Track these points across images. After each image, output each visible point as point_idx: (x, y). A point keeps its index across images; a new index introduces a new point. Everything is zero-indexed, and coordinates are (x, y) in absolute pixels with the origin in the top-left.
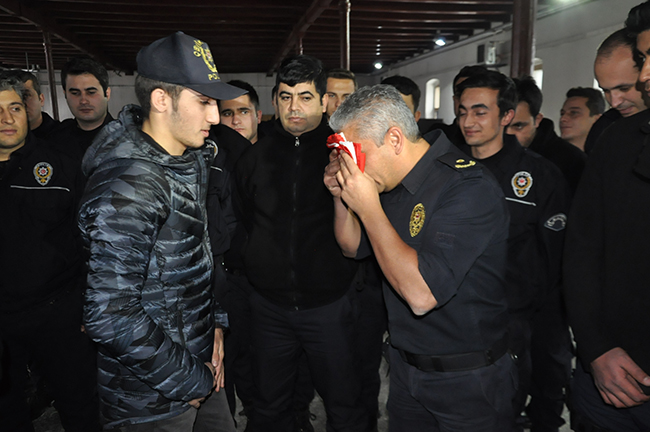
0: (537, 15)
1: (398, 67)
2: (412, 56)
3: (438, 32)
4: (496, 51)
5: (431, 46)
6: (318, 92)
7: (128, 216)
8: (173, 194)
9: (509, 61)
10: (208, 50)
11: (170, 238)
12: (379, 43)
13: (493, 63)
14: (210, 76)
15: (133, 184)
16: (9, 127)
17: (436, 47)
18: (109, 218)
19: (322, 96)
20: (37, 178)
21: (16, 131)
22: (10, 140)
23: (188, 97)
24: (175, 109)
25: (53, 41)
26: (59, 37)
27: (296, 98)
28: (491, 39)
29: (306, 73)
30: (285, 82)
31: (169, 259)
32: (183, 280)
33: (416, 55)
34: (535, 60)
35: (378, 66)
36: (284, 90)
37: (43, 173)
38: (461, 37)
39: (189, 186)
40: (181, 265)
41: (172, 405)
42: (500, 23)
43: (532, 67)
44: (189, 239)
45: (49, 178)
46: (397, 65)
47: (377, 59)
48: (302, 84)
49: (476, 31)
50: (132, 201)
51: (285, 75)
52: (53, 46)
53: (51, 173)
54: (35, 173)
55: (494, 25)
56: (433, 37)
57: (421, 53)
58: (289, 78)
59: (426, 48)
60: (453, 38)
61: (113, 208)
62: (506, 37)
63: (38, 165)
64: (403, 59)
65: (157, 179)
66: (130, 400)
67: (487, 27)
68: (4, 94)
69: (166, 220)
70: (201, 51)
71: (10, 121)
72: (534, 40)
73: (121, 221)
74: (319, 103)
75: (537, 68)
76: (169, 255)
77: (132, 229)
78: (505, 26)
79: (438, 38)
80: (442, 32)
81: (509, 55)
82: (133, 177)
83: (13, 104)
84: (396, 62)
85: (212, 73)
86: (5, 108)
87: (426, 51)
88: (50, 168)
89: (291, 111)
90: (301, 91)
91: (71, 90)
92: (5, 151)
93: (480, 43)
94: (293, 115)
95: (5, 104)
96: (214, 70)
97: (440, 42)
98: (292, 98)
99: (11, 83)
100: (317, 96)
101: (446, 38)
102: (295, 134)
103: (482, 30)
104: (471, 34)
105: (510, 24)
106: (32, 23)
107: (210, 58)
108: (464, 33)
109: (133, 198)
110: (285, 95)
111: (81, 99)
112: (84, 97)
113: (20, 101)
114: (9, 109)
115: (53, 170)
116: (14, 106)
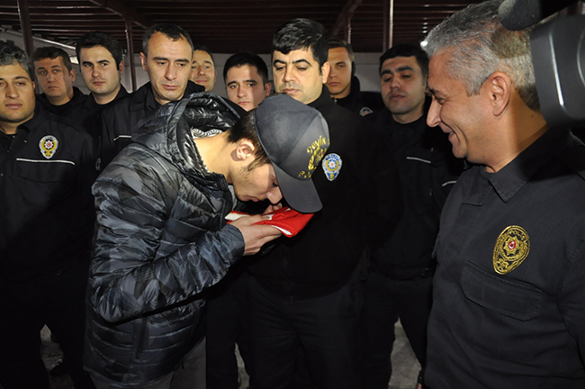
6: (315, 60)
12: (425, 21)
16: (12, 102)
19: (321, 65)
20: (43, 151)
21: (21, 105)
22: (17, 114)
25: (133, 28)
26: (139, 24)
27: (290, 67)
29: (303, 38)
30: (279, 49)
36: (278, 58)
37: (49, 146)
45: (54, 151)
48: (297, 51)
51: (279, 42)
52: (134, 33)
53: (56, 147)
54: (41, 146)
58: (283, 44)
63: (44, 138)
68: (8, 68)
71: (14, 96)
74: (318, 72)
83: (18, 78)
86: (10, 82)
88: (56, 141)
89: (285, 81)
90: (295, 60)
92: (12, 125)
94: (287, 87)
95: (10, 78)
98: (286, 67)
100: (315, 65)
106: (116, 13)
110: (279, 64)
111: (94, 72)
112: (96, 69)
113: (26, 75)
114: (14, 83)
115: (59, 144)
116: (19, 80)
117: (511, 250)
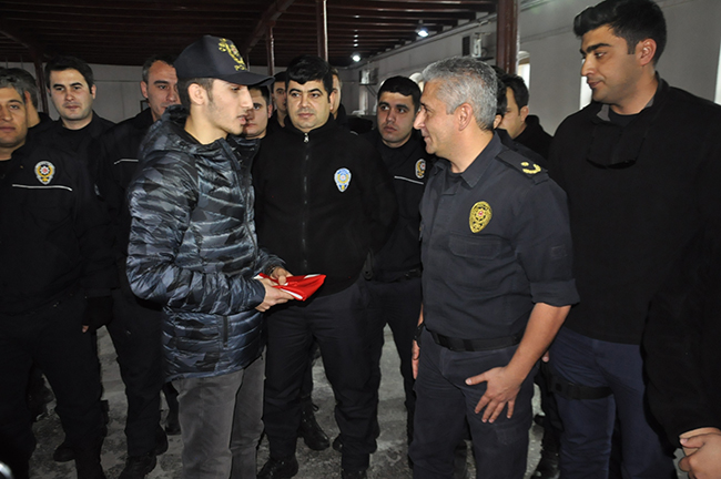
0: (521, 7)
1: (379, 59)
2: (393, 48)
3: (421, 22)
4: (482, 43)
5: (413, 37)
6: (326, 90)
7: (157, 198)
8: (200, 180)
9: (494, 55)
10: (233, 46)
11: (204, 219)
12: (356, 33)
13: (479, 56)
14: (237, 67)
15: (162, 172)
16: (6, 124)
17: (418, 38)
18: (141, 199)
19: (329, 94)
20: (39, 177)
21: (14, 129)
22: (9, 138)
23: (220, 87)
24: (211, 99)
27: (305, 95)
28: (476, 30)
29: (315, 72)
30: (295, 80)
31: (206, 238)
32: (222, 257)
33: (396, 46)
34: (520, 54)
35: (356, 58)
36: (294, 87)
37: (45, 172)
38: (445, 28)
39: (225, 174)
40: (217, 244)
41: (217, 365)
42: (486, 14)
43: (517, 63)
44: (224, 221)
45: (51, 177)
46: (376, 57)
47: (355, 50)
48: (311, 82)
49: (461, 22)
50: (159, 186)
51: (295, 74)
53: (52, 172)
54: (37, 172)
55: (479, 15)
56: (415, 28)
57: (403, 44)
58: (299, 77)
59: (408, 39)
60: (436, 29)
61: (144, 192)
62: (491, 28)
63: (40, 164)
64: (384, 51)
65: (185, 166)
66: (183, 357)
67: (472, 18)
69: (196, 202)
70: (227, 47)
71: (7, 118)
72: (518, 37)
73: (150, 203)
74: (327, 100)
75: (523, 62)
76: (207, 234)
77: (160, 210)
78: (491, 17)
79: (420, 28)
80: (425, 22)
81: (495, 47)
82: (163, 166)
83: (12, 101)
84: (375, 54)
85: (238, 64)
86: (3, 105)
87: (407, 42)
88: (52, 167)
89: (301, 107)
90: (310, 89)
91: (56, 85)
92: (6, 150)
93: (465, 34)
94: (303, 112)
95: (4, 101)
96: (241, 62)
97: (423, 33)
98: (302, 95)
99: (11, 80)
100: (325, 94)
101: (429, 29)
102: (304, 130)
103: (467, 21)
104: (455, 25)
105: (495, 15)
107: (236, 52)
108: (447, 23)
109: (162, 183)
110: (294, 92)
111: (67, 95)
112: (69, 92)
113: (21, 100)
114: (7, 106)
115: (56, 170)
116: (13, 103)
117: (480, 216)
